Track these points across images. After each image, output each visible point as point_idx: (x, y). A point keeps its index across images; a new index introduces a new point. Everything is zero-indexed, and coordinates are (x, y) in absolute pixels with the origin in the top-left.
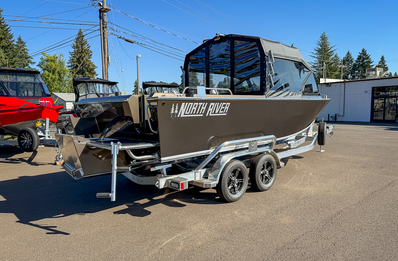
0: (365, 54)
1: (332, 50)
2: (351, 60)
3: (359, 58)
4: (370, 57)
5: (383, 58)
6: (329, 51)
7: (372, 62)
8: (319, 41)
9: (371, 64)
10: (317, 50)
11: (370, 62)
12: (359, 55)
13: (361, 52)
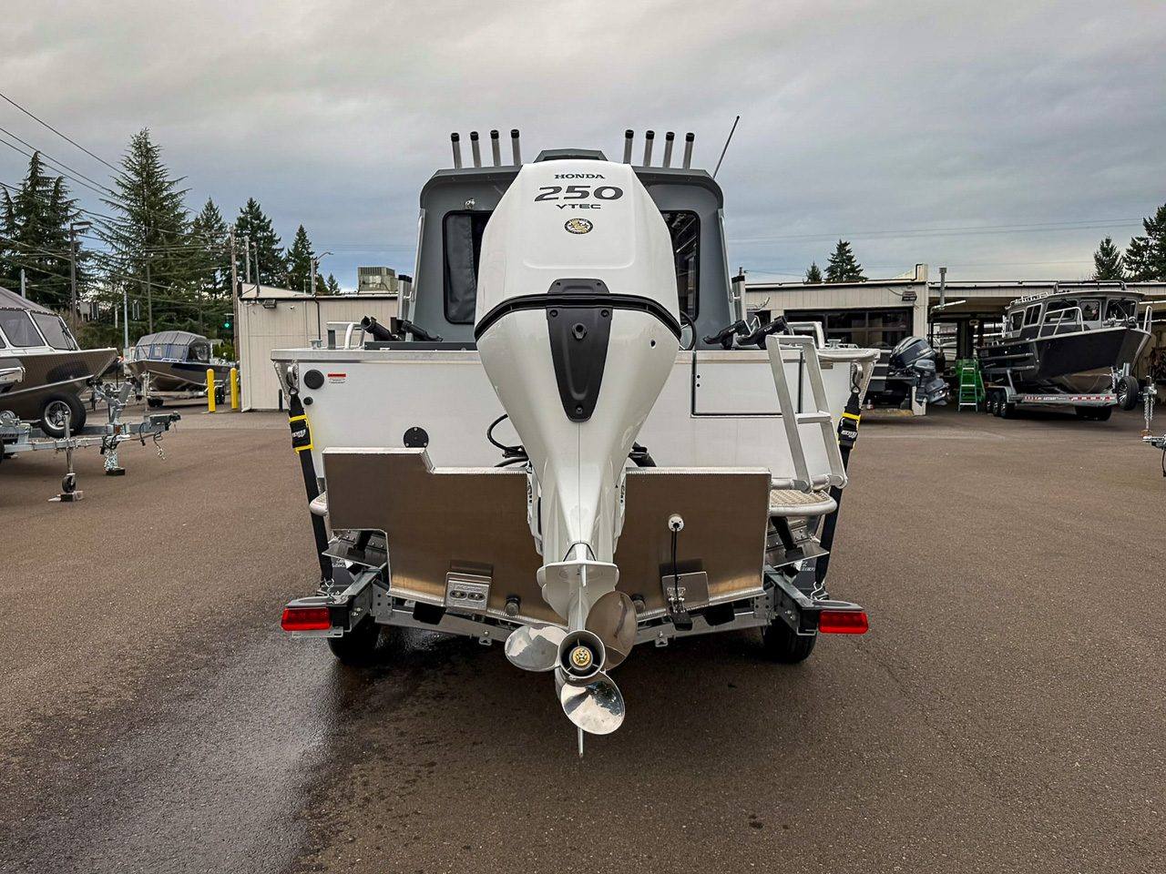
0: (258, 218)
1: (174, 190)
4: (272, 224)
5: (302, 232)
6: (165, 193)
10: (124, 186)
11: (271, 239)
13: (246, 209)
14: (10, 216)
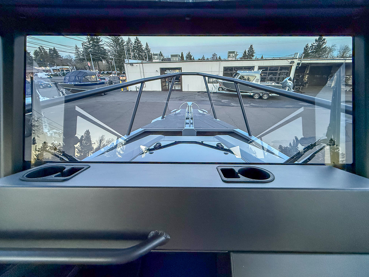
11: (141, 46)
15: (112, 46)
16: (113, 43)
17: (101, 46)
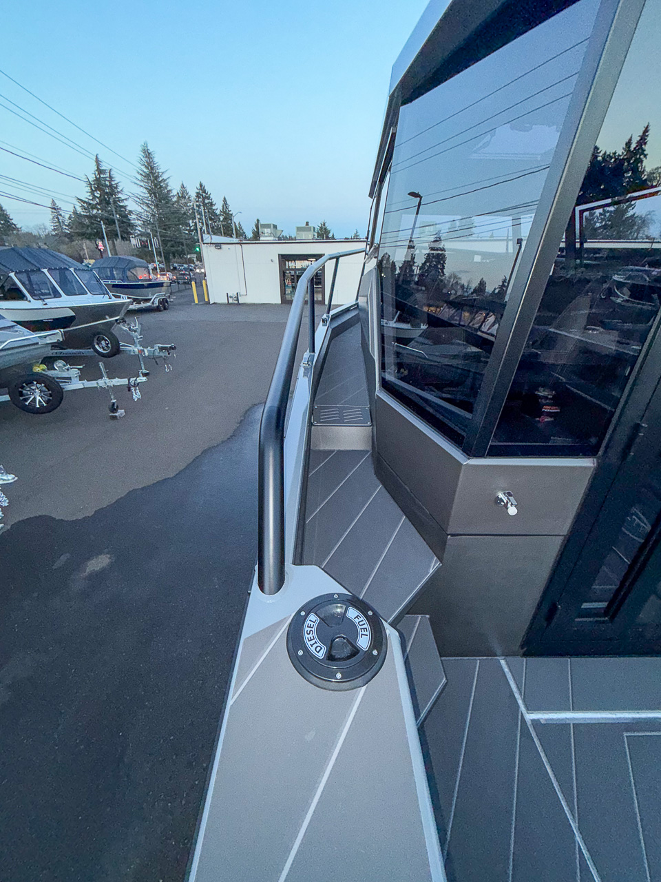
0: (205, 192)
1: (165, 177)
2: (189, 198)
3: (198, 195)
4: (211, 196)
5: (225, 199)
6: (161, 179)
7: (214, 205)
8: (142, 158)
9: (214, 208)
10: (141, 174)
11: (212, 204)
12: (198, 191)
13: (199, 187)
14: (92, 192)
15: (147, 203)
16: (148, 197)
17: (121, 204)
